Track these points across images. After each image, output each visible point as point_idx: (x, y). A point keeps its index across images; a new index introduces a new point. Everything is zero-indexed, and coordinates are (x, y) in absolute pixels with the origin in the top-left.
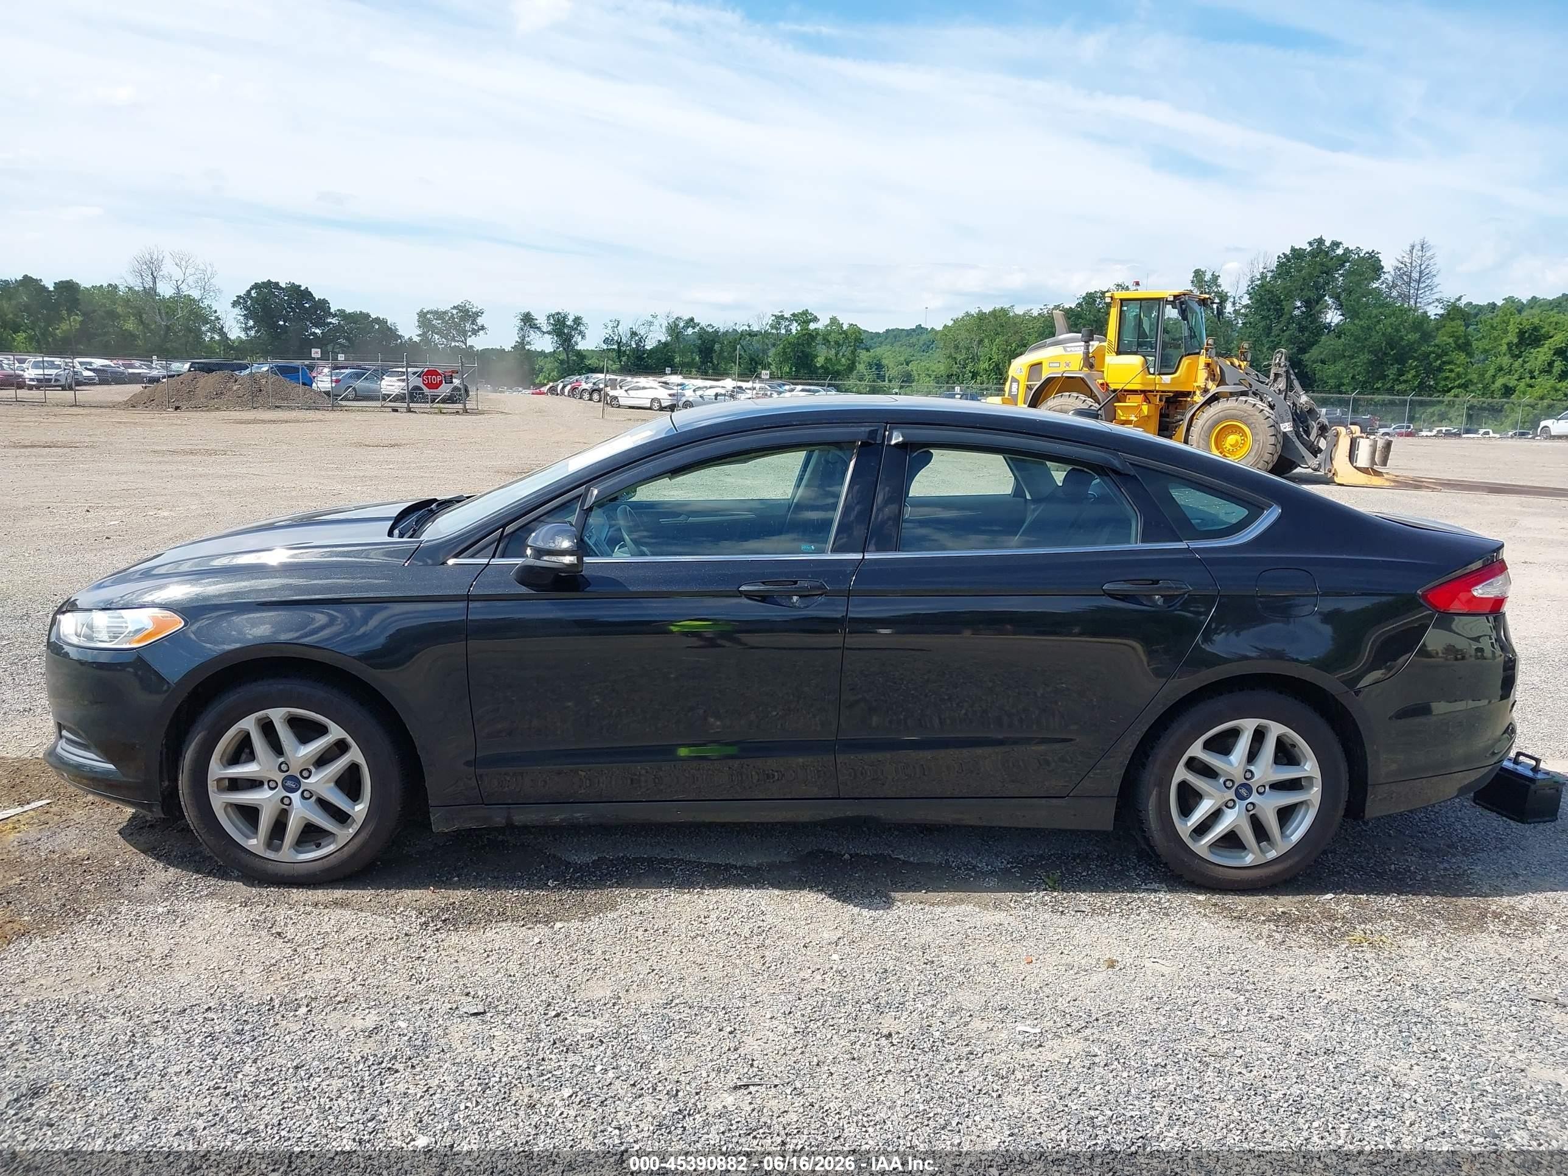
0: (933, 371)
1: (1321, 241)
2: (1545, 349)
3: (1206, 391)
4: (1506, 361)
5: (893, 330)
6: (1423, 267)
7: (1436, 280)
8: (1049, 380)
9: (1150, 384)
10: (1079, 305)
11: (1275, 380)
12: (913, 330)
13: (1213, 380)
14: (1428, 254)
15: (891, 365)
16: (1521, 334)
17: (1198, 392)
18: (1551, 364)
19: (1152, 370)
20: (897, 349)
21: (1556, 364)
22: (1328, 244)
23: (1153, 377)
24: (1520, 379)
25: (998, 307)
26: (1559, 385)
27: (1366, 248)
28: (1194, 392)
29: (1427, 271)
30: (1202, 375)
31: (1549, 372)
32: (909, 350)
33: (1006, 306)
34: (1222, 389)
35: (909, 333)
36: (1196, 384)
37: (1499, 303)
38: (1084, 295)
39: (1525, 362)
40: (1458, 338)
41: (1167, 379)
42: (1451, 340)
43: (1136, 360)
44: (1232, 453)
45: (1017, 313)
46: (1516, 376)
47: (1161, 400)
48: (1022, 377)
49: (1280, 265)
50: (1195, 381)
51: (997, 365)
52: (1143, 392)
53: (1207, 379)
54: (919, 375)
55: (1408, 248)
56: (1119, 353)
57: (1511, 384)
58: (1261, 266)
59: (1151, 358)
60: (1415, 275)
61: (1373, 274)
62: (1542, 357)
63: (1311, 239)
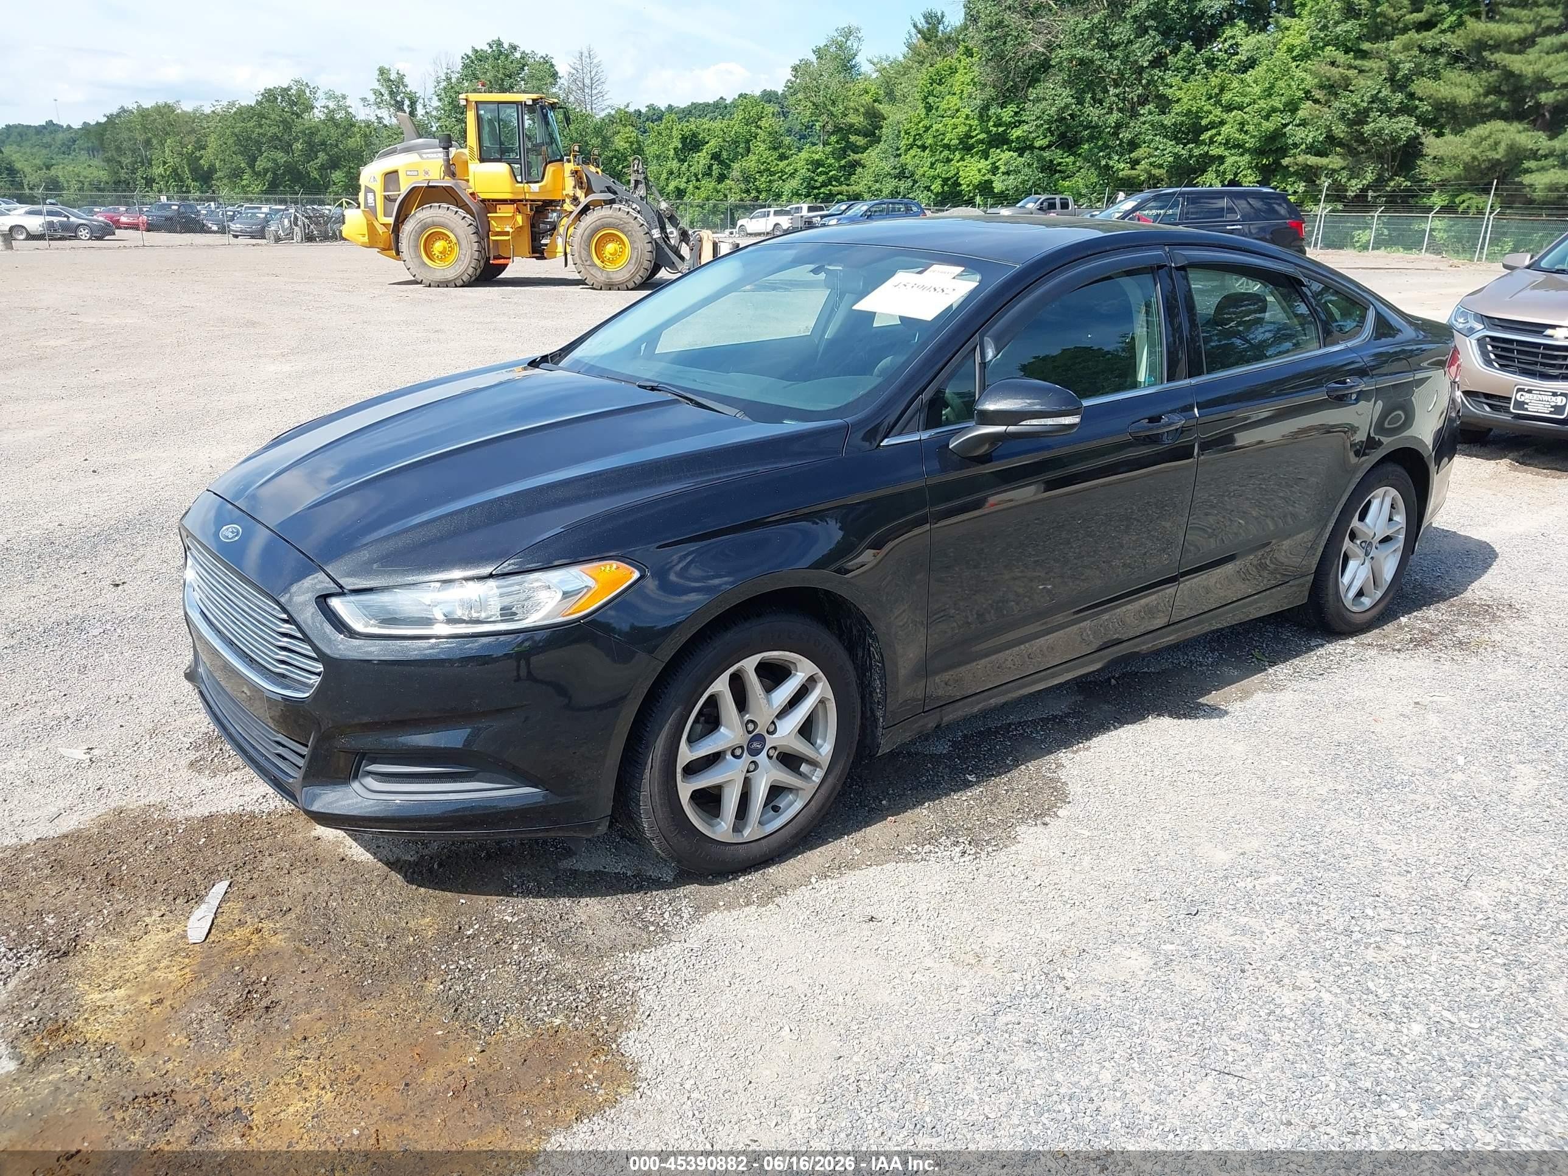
0: (86, 177)
1: (499, 44)
2: (703, 154)
3: (575, 200)
4: (674, 165)
5: (15, 126)
6: (593, 74)
7: (606, 87)
8: (414, 191)
9: (520, 193)
10: (259, 103)
11: (636, 187)
12: (43, 127)
13: (581, 188)
14: (595, 61)
15: (28, 170)
16: (684, 139)
17: (568, 201)
18: (710, 167)
19: (519, 179)
20: (28, 150)
21: (714, 167)
22: (506, 46)
23: (521, 185)
24: (688, 181)
25: (161, 102)
26: (719, 187)
27: (541, 52)
28: (564, 201)
29: (596, 78)
30: (570, 182)
31: (710, 175)
32: (44, 151)
33: (170, 102)
34: (591, 197)
35: (39, 130)
36: (565, 193)
37: (644, 110)
38: (262, 91)
39: (690, 166)
40: (632, 143)
41: (535, 187)
42: (627, 145)
43: (503, 168)
44: (611, 261)
45: (185, 109)
46: (684, 180)
47: (531, 210)
48: (378, 186)
49: (465, 66)
50: (564, 189)
51: (175, 170)
52: (513, 201)
53: (575, 187)
54: (68, 181)
55: (578, 55)
56: (482, 160)
57: (682, 186)
58: (444, 66)
59: (516, 166)
60: (587, 82)
61: (550, 80)
62: (703, 162)
63: (490, 41)
